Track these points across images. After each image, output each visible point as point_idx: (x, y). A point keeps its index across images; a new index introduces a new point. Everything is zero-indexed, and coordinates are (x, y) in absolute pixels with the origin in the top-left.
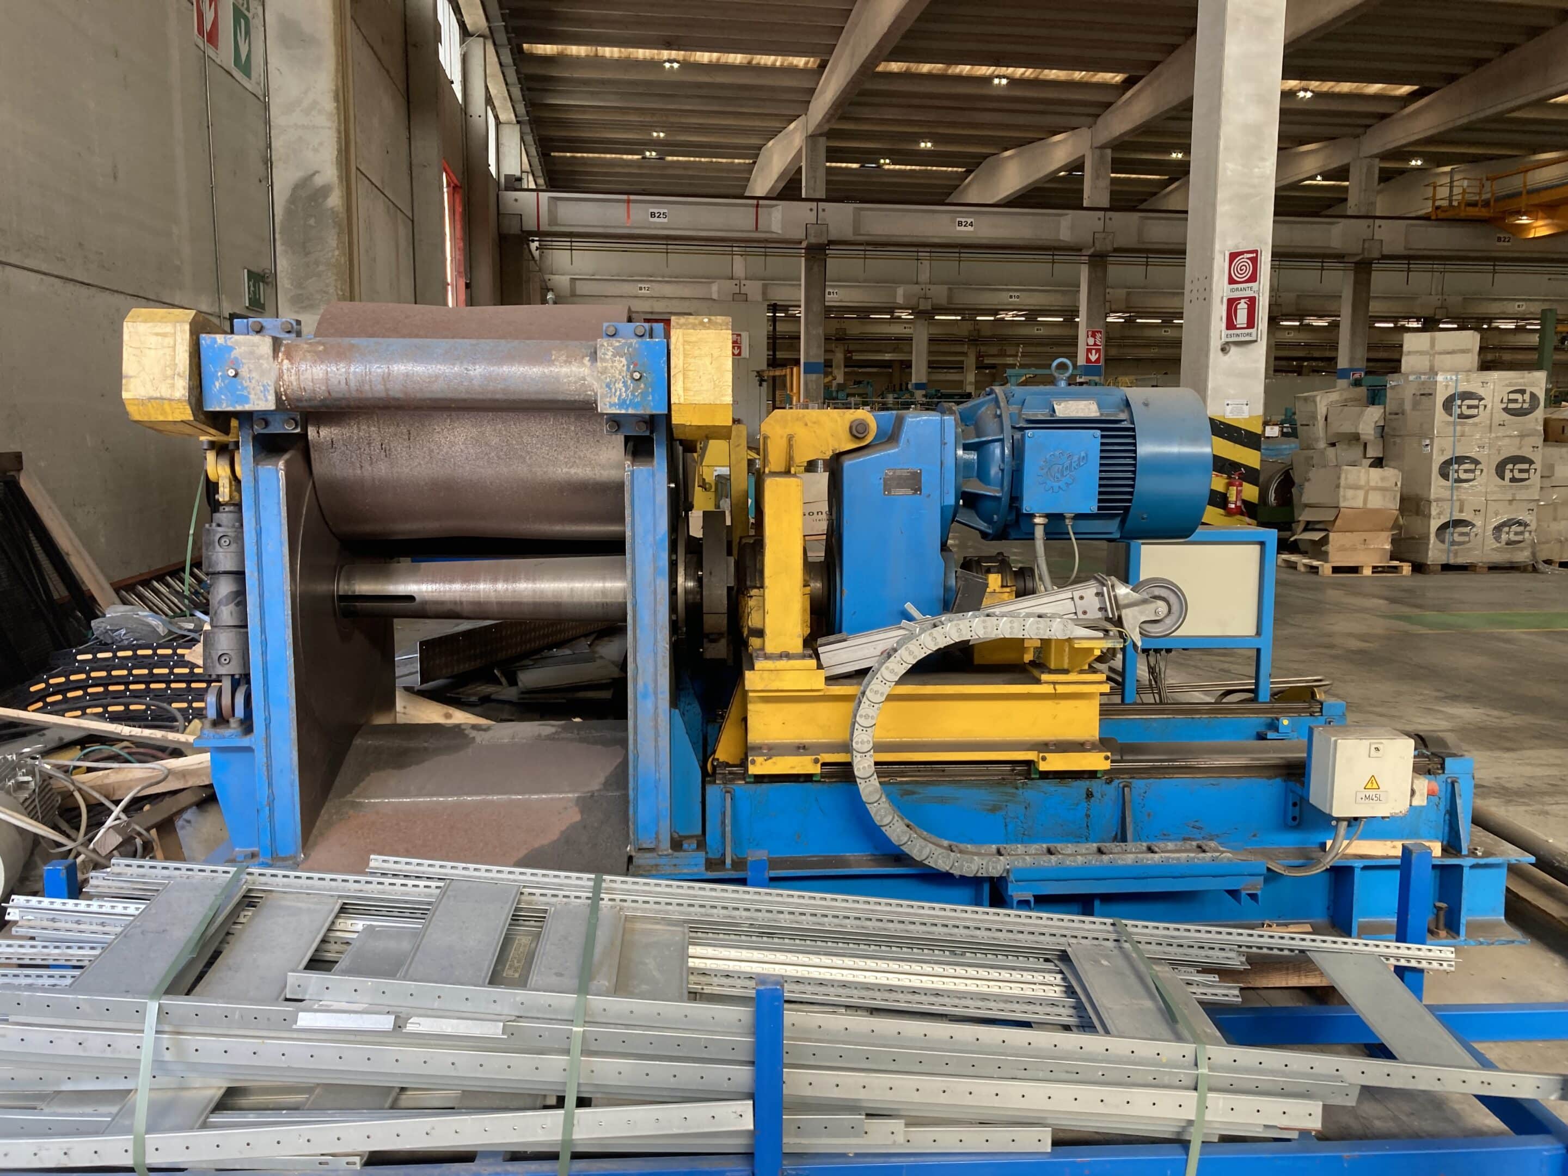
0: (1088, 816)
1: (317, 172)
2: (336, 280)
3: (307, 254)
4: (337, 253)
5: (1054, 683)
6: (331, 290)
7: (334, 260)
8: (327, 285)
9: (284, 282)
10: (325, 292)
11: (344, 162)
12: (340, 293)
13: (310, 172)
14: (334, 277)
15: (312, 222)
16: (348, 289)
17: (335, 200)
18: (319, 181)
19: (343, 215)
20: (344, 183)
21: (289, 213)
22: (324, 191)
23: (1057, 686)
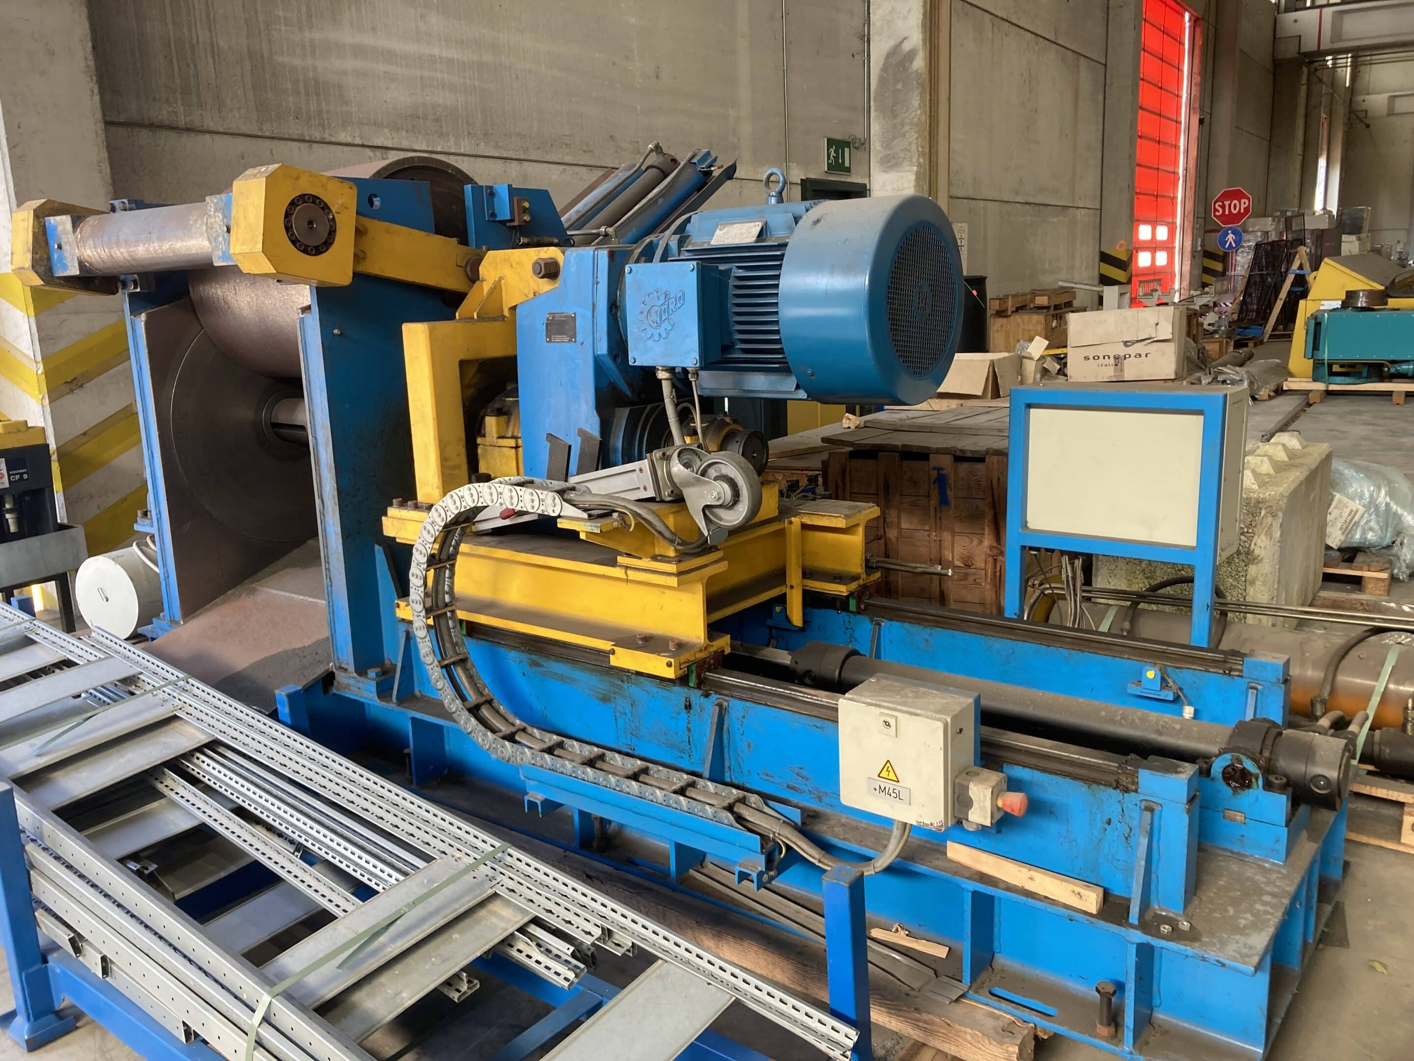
0: (689, 730)
1: (905, 39)
2: (917, 139)
3: (895, 117)
4: (919, 112)
5: (627, 568)
6: (913, 148)
7: (916, 119)
8: (910, 144)
9: (876, 145)
10: (909, 151)
11: (928, 24)
12: (920, 149)
13: (899, 40)
14: (916, 135)
15: (900, 86)
16: (928, 145)
17: (919, 63)
18: (907, 47)
19: (926, 76)
20: (928, 44)
21: (882, 80)
22: (911, 55)
23: (629, 572)
